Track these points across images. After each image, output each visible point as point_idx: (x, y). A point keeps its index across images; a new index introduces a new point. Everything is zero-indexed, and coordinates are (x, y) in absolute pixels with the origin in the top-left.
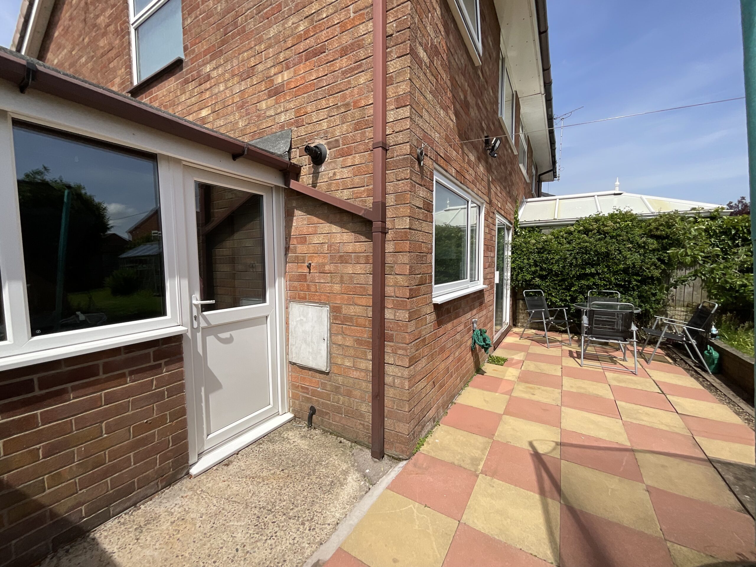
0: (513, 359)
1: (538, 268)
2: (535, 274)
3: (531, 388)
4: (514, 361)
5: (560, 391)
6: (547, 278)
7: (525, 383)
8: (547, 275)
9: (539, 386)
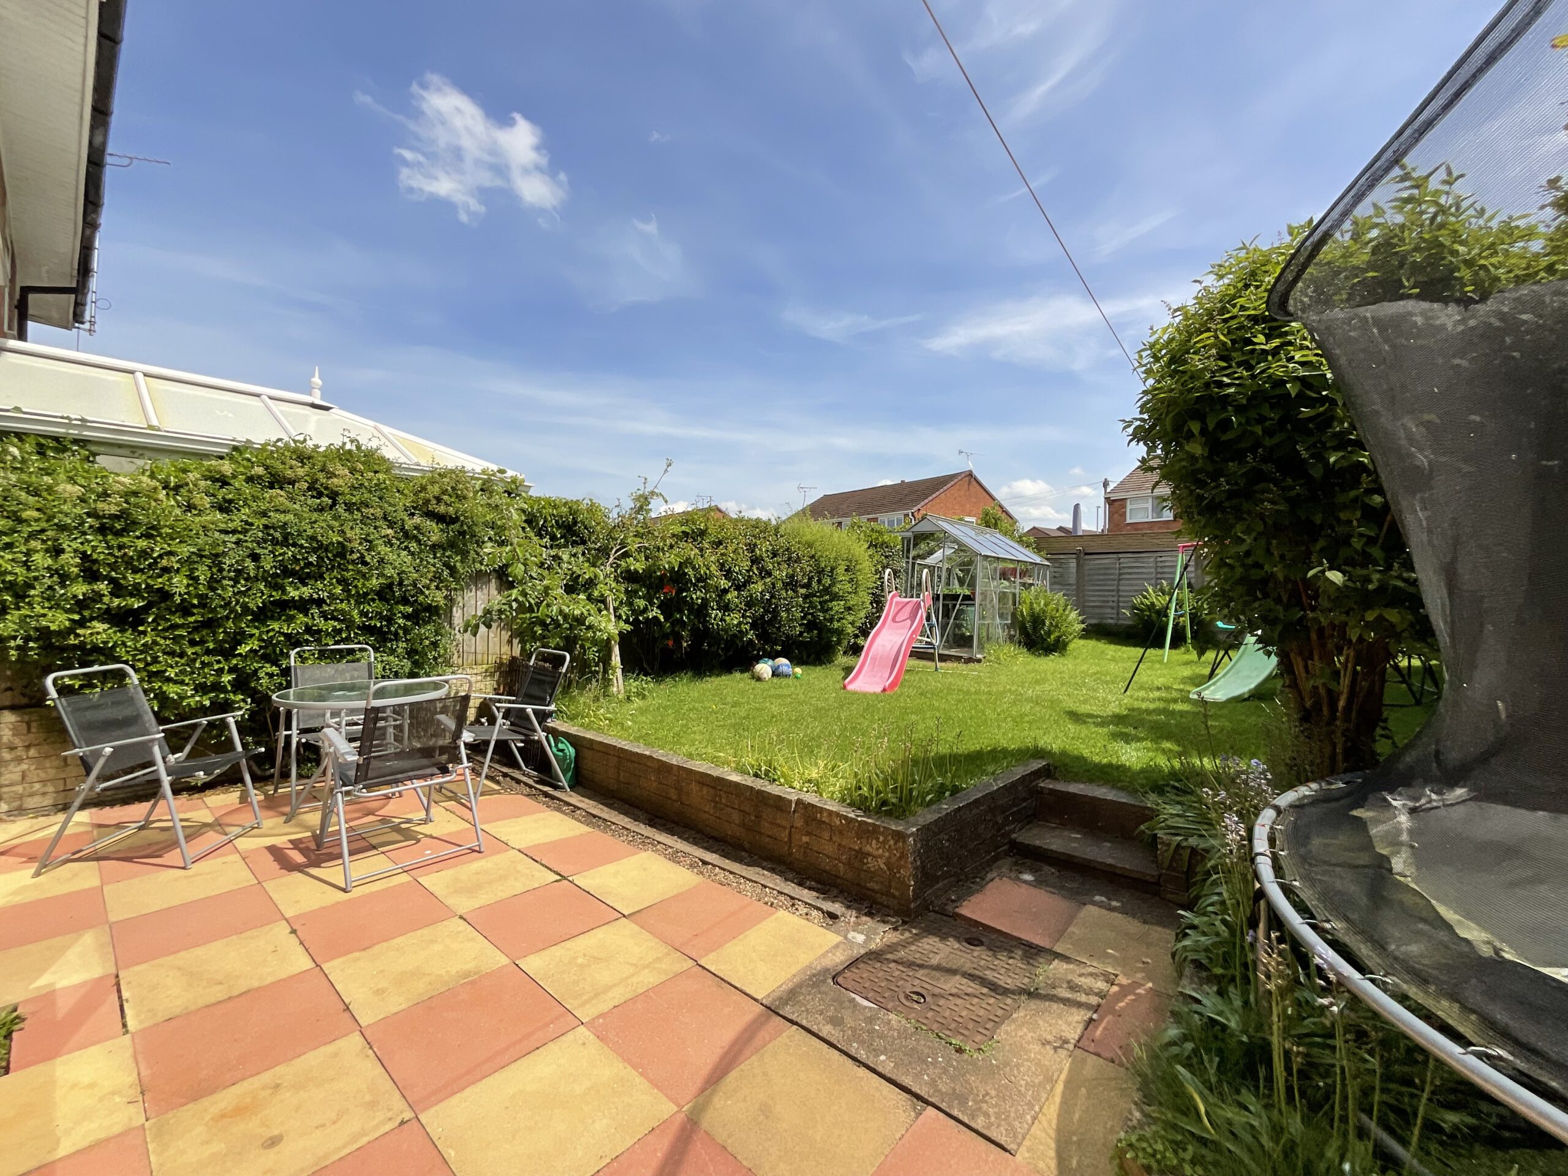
0: (48, 997)
1: (103, 587)
2: (87, 608)
3: (239, 1111)
4: (63, 1006)
5: (356, 1038)
6: (142, 622)
7: (195, 1098)
8: (145, 609)
9: (267, 1077)
